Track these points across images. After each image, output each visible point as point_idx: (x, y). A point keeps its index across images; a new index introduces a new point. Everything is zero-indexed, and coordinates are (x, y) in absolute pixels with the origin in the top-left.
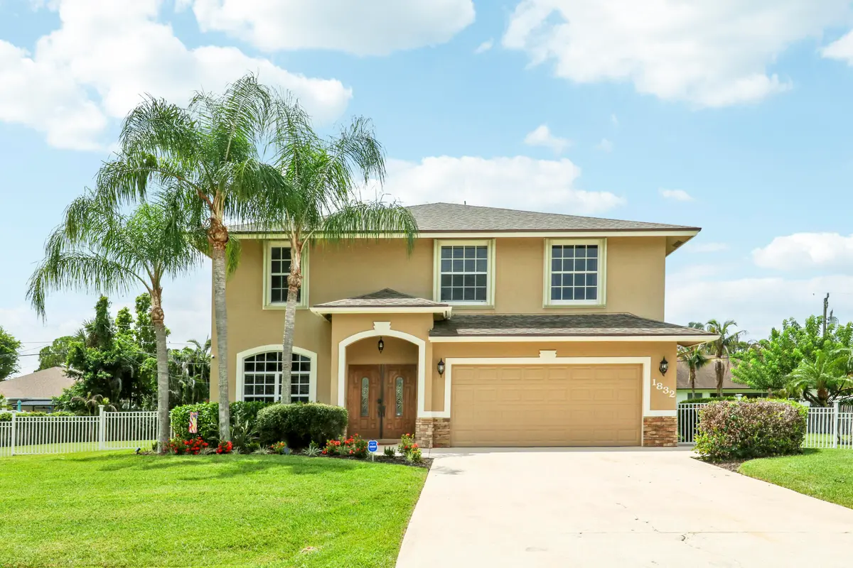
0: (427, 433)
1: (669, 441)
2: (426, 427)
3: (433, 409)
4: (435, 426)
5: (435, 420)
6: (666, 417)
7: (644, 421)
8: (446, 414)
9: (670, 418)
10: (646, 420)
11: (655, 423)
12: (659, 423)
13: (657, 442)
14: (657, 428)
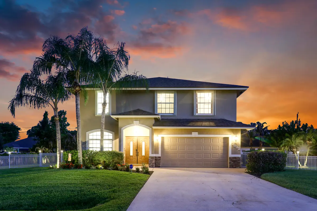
0: (153, 162)
1: (239, 166)
2: (152, 160)
3: (155, 153)
4: (155, 159)
5: (155, 157)
6: (237, 157)
7: (229, 158)
8: (159, 155)
9: (238, 157)
10: (230, 158)
11: (233, 159)
12: (234, 160)
13: (234, 166)
14: (234, 161)
